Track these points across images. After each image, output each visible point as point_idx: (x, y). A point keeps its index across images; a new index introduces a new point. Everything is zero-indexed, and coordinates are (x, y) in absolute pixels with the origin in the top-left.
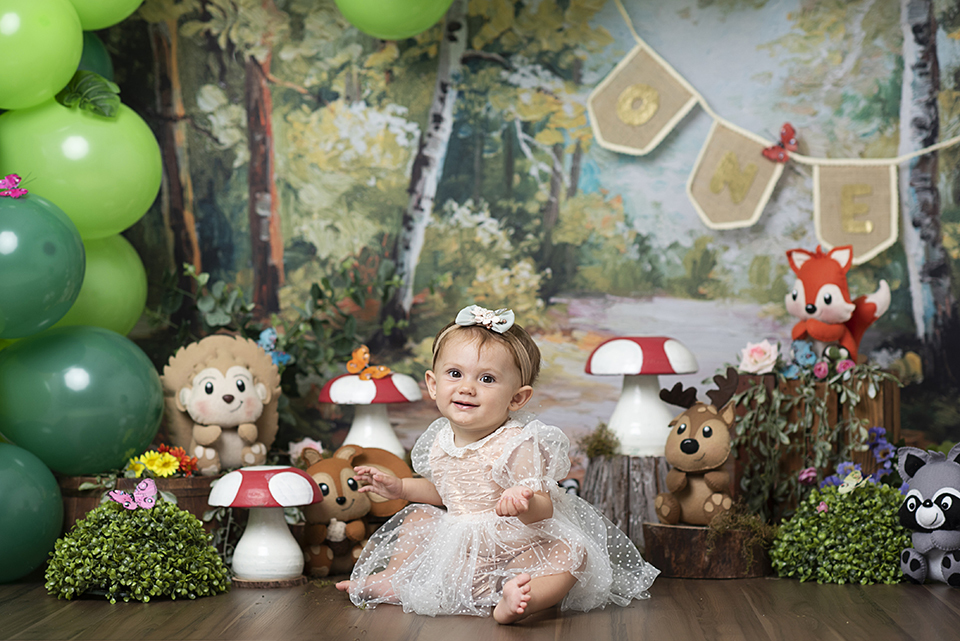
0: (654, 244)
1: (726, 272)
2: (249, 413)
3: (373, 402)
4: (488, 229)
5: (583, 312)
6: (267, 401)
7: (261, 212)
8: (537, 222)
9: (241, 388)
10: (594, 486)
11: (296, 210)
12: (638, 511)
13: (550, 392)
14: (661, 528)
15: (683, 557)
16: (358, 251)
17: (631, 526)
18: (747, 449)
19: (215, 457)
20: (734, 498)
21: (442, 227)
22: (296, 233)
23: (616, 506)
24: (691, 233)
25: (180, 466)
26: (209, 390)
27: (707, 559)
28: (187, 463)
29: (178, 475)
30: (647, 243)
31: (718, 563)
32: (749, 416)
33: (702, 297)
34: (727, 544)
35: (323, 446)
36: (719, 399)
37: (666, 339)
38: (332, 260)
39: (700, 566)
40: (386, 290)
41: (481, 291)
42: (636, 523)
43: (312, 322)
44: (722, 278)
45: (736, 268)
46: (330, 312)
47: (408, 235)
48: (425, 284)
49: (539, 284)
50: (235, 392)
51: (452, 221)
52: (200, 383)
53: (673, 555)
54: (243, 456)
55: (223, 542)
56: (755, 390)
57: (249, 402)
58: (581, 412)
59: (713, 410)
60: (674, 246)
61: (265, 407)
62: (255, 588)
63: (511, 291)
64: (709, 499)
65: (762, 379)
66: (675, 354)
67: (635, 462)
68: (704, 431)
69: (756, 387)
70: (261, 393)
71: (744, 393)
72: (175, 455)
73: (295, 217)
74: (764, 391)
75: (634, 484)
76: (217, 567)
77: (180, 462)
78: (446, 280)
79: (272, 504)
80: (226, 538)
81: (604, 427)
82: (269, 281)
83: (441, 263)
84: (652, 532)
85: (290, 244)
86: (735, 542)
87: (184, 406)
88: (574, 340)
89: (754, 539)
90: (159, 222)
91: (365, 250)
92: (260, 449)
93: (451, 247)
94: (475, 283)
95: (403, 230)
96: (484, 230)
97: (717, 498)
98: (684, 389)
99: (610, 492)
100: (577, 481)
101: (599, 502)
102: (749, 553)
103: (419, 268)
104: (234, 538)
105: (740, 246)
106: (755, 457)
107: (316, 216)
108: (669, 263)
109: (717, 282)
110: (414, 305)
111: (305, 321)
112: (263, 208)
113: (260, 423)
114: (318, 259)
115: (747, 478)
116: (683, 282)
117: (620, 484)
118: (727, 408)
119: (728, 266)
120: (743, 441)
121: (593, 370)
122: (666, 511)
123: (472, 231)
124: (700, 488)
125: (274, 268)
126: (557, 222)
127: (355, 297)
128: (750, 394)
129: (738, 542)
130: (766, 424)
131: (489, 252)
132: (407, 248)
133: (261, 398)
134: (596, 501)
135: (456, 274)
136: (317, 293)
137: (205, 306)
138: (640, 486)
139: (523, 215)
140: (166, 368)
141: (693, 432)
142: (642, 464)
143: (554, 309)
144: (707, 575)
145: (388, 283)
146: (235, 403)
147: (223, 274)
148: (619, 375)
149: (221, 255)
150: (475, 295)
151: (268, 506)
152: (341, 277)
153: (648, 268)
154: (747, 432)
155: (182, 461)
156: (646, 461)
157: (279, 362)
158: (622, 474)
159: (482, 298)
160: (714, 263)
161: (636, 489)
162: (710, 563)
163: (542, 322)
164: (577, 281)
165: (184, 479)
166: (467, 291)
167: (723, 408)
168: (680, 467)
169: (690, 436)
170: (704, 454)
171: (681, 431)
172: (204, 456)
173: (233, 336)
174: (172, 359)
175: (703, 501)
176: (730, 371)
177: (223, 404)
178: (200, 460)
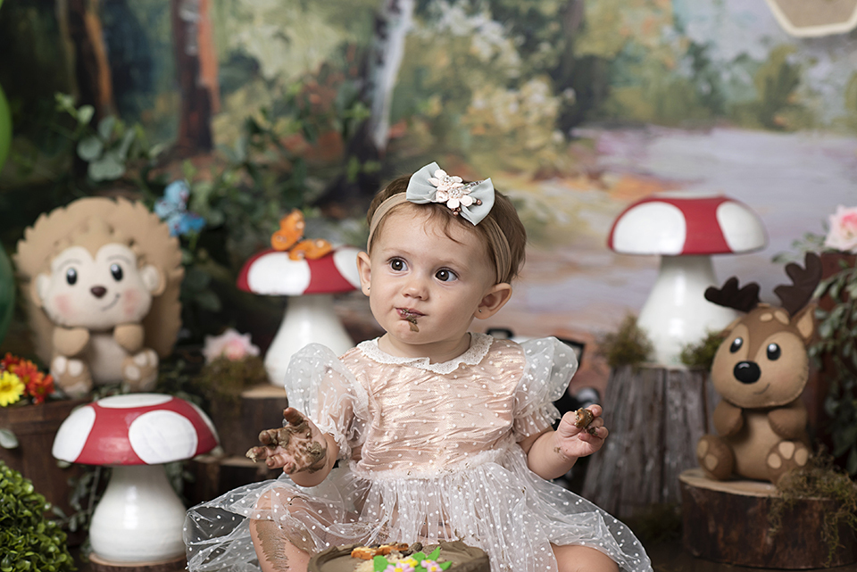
0: (715, 56)
1: (813, 93)
2: (129, 311)
3: (307, 292)
4: (489, 37)
5: (616, 148)
7: (188, 15)
8: (554, 27)
9: (118, 275)
10: (617, 408)
11: (234, 13)
12: (677, 448)
13: (573, 256)
14: (704, 490)
15: (734, 535)
16: (315, 66)
18: (836, 359)
19: (83, 372)
20: (813, 448)
21: (426, 34)
22: (233, 42)
23: (647, 439)
24: (765, 41)
25: (27, 389)
26: (72, 280)
27: (769, 541)
28: (37, 385)
29: (25, 402)
30: (705, 55)
31: (787, 546)
32: (838, 311)
33: (780, 128)
34: (801, 520)
35: (254, 342)
36: (793, 299)
37: (722, 200)
38: (282, 81)
39: (759, 550)
40: (346, 122)
41: (479, 121)
42: (674, 464)
43: (248, 167)
44: (810, 103)
45: (827, 89)
46: (269, 156)
47: (381, 46)
48: (403, 112)
49: (559, 111)
50: (106, 281)
51: (440, 26)
52: (60, 268)
53: (721, 530)
54: (124, 369)
55: (88, 495)
56: (848, 276)
57: (129, 295)
59: (782, 316)
60: (742, 58)
61: (156, 301)
63: (519, 121)
64: (774, 449)
66: (734, 225)
67: (674, 378)
68: (768, 350)
69: (849, 271)
70: (149, 280)
71: (831, 280)
72: (20, 375)
73: (231, 23)
75: (671, 408)
76: (49, 556)
77: (26, 386)
78: (433, 106)
79: (132, 460)
80: (93, 489)
81: (632, 321)
82: (199, 105)
83: (427, 83)
84: (690, 495)
85: (225, 59)
86: (811, 515)
87: (41, 300)
88: (604, 187)
89: (840, 513)
90: (53, 30)
91: (325, 67)
92: (148, 359)
93: (439, 61)
94: (471, 110)
95: (375, 41)
96: (484, 38)
97: (787, 449)
98: (741, 286)
99: (638, 418)
100: (597, 392)
101: (623, 431)
102: (832, 533)
103: (397, 91)
104: (90, 503)
105: (834, 58)
106: (846, 372)
107: (259, 20)
108: (734, 82)
109: (799, 108)
110: (392, 140)
111: (236, 168)
112: (191, 10)
113: (149, 323)
114: (263, 79)
115: (836, 399)
116: (753, 108)
117: (651, 408)
118: (803, 314)
119: (816, 86)
120: (830, 348)
121: (620, 244)
122: (712, 462)
123: (466, 40)
124: (762, 430)
125: (205, 92)
126: (582, 27)
127: (306, 133)
128: (841, 281)
129: (816, 515)
131: (491, 69)
132: (380, 62)
133: (149, 287)
134: (619, 428)
135: (446, 98)
136: (253, 128)
137: (89, 151)
138: (681, 412)
139: (535, 18)
141: (753, 351)
142: (683, 381)
143: (577, 146)
144: (769, 562)
145: (346, 114)
146: (108, 298)
147: (139, 100)
148: (651, 255)
149: (136, 74)
150: (471, 126)
151: (127, 464)
152: (288, 105)
153: (705, 88)
154: (835, 334)
155: (31, 381)
156: (689, 376)
157: (191, 228)
158: (655, 394)
159: (480, 131)
160: (796, 82)
161: (675, 416)
162: (774, 547)
163: (561, 162)
164: (609, 106)
165: (32, 408)
166: (461, 120)
167: (799, 314)
168: (732, 401)
169: (748, 356)
170: (768, 385)
171: (734, 348)
172: (67, 371)
173: (114, 199)
174: (29, 232)
175: (766, 451)
176: (810, 257)
177: (92, 298)
178: (62, 376)
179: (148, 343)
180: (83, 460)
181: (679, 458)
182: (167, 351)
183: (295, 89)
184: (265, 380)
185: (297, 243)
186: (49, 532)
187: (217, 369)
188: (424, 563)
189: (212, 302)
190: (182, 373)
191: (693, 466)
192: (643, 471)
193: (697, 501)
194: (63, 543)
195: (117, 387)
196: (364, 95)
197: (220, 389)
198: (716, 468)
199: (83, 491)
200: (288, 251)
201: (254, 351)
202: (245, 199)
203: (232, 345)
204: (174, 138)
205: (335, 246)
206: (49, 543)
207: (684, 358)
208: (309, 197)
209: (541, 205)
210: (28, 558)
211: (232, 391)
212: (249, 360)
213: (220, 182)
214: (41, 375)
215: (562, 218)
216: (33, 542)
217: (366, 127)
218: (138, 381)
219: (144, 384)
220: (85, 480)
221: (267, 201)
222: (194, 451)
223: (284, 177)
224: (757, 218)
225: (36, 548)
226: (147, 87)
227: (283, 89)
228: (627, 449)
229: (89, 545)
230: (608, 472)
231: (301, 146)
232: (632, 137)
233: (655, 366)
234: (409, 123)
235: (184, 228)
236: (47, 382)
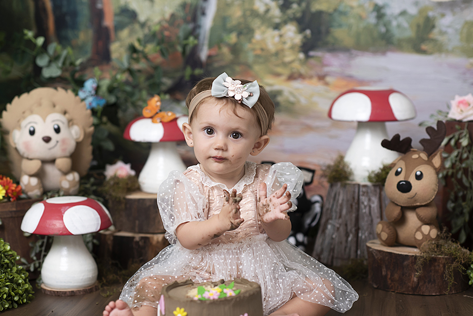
0: (388, 11)
1: (442, 33)
2: (64, 150)
3: (161, 141)
5: (334, 62)
6: (81, 139)
9: (58, 130)
10: (333, 205)
12: (365, 228)
13: (309, 122)
14: (380, 251)
15: (396, 276)
16: (167, 16)
17: (359, 239)
18: (453, 180)
19: (38, 184)
20: (440, 229)
22: (122, 2)
23: (349, 223)
24: (416, 4)
25: (7, 193)
26: (32, 133)
27: (415, 279)
28: (13, 191)
29: (6, 200)
30: (383, 11)
31: (425, 282)
32: (455, 153)
33: (424, 52)
34: (433, 268)
35: (132, 168)
36: (430, 147)
37: (392, 91)
38: (149, 23)
39: (410, 284)
40: (184, 47)
41: (258, 47)
42: (363, 237)
43: (130, 71)
44: (440, 38)
45: (450, 31)
46: (142, 65)
47: (204, 5)
48: (216, 41)
49: (302, 41)
50: (51, 133)
52: (26, 126)
53: (389, 273)
54: (60, 182)
55: (41, 252)
56: (461, 134)
57: (64, 141)
58: (331, 137)
59: (424, 156)
60: (403, 13)
61: (78, 145)
62: (56, 296)
63: (280, 47)
64: (419, 229)
65: (466, 125)
66: (398, 105)
67: (364, 189)
68: (416, 175)
69: (461, 131)
70: (74, 134)
71: (451, 136)
72: (3, 185)
74: (468, 136)
75: (362, 206)
77: (7, 191)
78: (233, 38)
79: (65, 233)
80: (43, 248)
81: (342, 158)
82: (103, 37)
83: (229, 25)
84: (372, 254)
85: (118, 11)
86: (439, 265)
87: (15, 144)
88: (327, 84)
89: (455, 264)
91: (173, 16)
92: (74, 177)
94: (254, 41)
96: (261, 1)
97: (426, 229)
98: (401, 139)
99: (344, 212)
100: (322, 197)
101: (336, 218)
102: (450, 276)
103: (213, 29)
104: (41, 256)
105: (454, 14)
106: (459, 187)
108: (399, 26)
109: (434, 41)
110: (210, 57)
111: (123, 72)
113: (75, 157)
114: (139, 22)
115: (453, 202)
116: (409, 41)
117: (352, 206)
118: (436, 155)
119: (444, 29)
120: (450, 173)
121: (335, 116)
122: (384, 236)
123: (251, 2)
124: (412, 218)
125: (107, 29)
127: (162, 53)
128: (457, 137)
129: (441, 266)
130: (469, 162)
131: (265, 18)
132: (204, 14)
133: (75, 137)
134: (334, 217)
135: (240, 34)
136: (133, 49)
137: (42, 62)
138: (368, 208)
140: (4, 113)
141: (407, 175)
142: (369, 191)
143: (312, 61)
144: (415, 291)
145: (185, 42)
146: (52, 143)
147: (70, 33)
148: (352, 122)
149: (68, 19)
150: (254, 50)
151: (62, 235)
152: (152, 37)
153: (383, 30)
154: (453, 166)
155: (9, 189)
156: (372, 188)
157: (98, 105)
158: (354, 198)
159: (259, 52)
160: (433, 27)
161: (365, 211)
162: (418, 283)
163: (303, 70)
164: (330, 39)
165: (10, 203)
166: (248, 46)
167: (433, 155)
168: (396, 202)
169: (405, 178)
170: (416, 194)
171: (397, 173)
172: (29, 183)
173: (56, 88)
174: (8, 106)
175: (415, 230)
176: (439, 123)
177: (43, 143)
178: (26, 186)
179: (74, 168)
180: (37, 232)
181: (366, 234)
182: (84, 173)
183: (157, 28)
184: (138, 189)
185: (157, 113)
186: (19, 272)
187: (112, 183)
188: (225, 291)
189: (110, 146)
190: (93, 185)
191: (374, 238)
192: (347, 241)
193: (376, 257)
194: (26, 278)
195: (57, 192)
196: (194, 32)
197: (114, 194)
198: (387, 239)
199: (38, 250)
200: (151, 118)
201: (133, 173)
202: (128, 89)
203: (120, 169)
204: (89, 55)
205: (178, 115)
206: (19, 278)
207: (370, 179)
208: (164, 88)
209: (291, 93)
210: (7, 286)
211: (120, 195)
212: (130, 178)
213: (114, 79)
214: (15, 185)
215: (303, 101)
216: (10, 277)
217: (195, 49)
218: (69, 189)
219: (71, 191)
220: (39, 243)
221: (140, 90)
222: (99, 228)
223: (150, 77)
224: (411, 101)
225: (11, 281)
226: (75, 27)
227: (149, 29)
228: (338, 229)
229: (41, 279)
230: (327, 241)
231: (159, 59)
232: (342, 56)
233: (354, 183)
234: (220, 48)
235: (94, 105)
236: (18, 189)
